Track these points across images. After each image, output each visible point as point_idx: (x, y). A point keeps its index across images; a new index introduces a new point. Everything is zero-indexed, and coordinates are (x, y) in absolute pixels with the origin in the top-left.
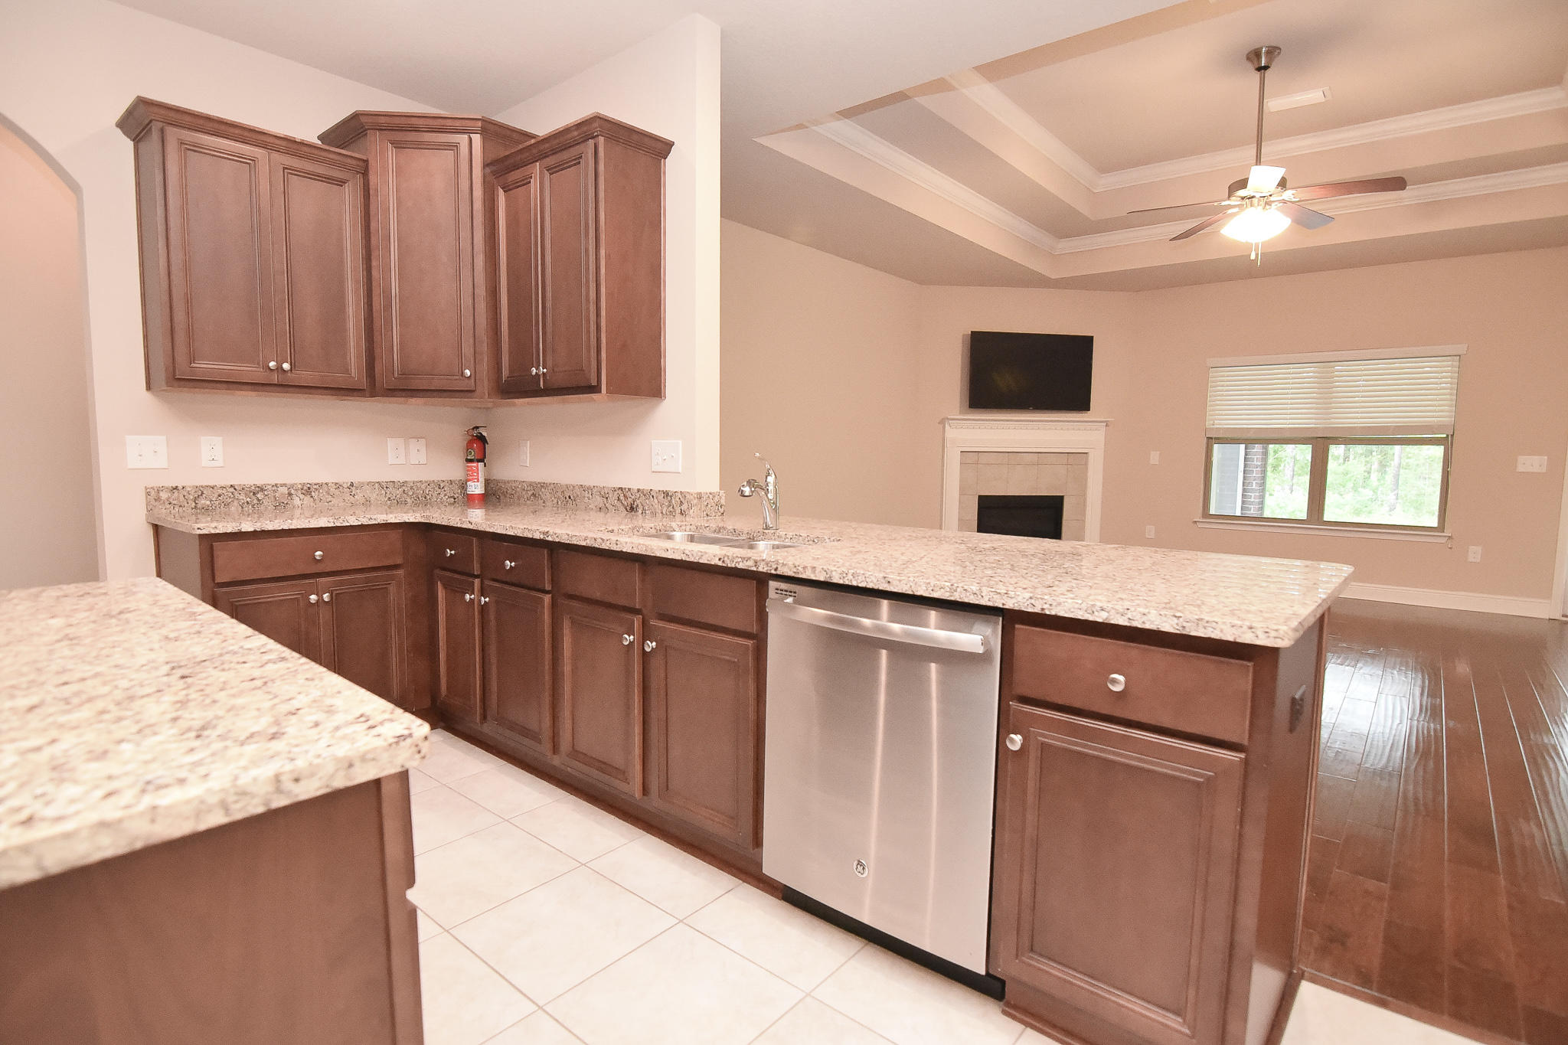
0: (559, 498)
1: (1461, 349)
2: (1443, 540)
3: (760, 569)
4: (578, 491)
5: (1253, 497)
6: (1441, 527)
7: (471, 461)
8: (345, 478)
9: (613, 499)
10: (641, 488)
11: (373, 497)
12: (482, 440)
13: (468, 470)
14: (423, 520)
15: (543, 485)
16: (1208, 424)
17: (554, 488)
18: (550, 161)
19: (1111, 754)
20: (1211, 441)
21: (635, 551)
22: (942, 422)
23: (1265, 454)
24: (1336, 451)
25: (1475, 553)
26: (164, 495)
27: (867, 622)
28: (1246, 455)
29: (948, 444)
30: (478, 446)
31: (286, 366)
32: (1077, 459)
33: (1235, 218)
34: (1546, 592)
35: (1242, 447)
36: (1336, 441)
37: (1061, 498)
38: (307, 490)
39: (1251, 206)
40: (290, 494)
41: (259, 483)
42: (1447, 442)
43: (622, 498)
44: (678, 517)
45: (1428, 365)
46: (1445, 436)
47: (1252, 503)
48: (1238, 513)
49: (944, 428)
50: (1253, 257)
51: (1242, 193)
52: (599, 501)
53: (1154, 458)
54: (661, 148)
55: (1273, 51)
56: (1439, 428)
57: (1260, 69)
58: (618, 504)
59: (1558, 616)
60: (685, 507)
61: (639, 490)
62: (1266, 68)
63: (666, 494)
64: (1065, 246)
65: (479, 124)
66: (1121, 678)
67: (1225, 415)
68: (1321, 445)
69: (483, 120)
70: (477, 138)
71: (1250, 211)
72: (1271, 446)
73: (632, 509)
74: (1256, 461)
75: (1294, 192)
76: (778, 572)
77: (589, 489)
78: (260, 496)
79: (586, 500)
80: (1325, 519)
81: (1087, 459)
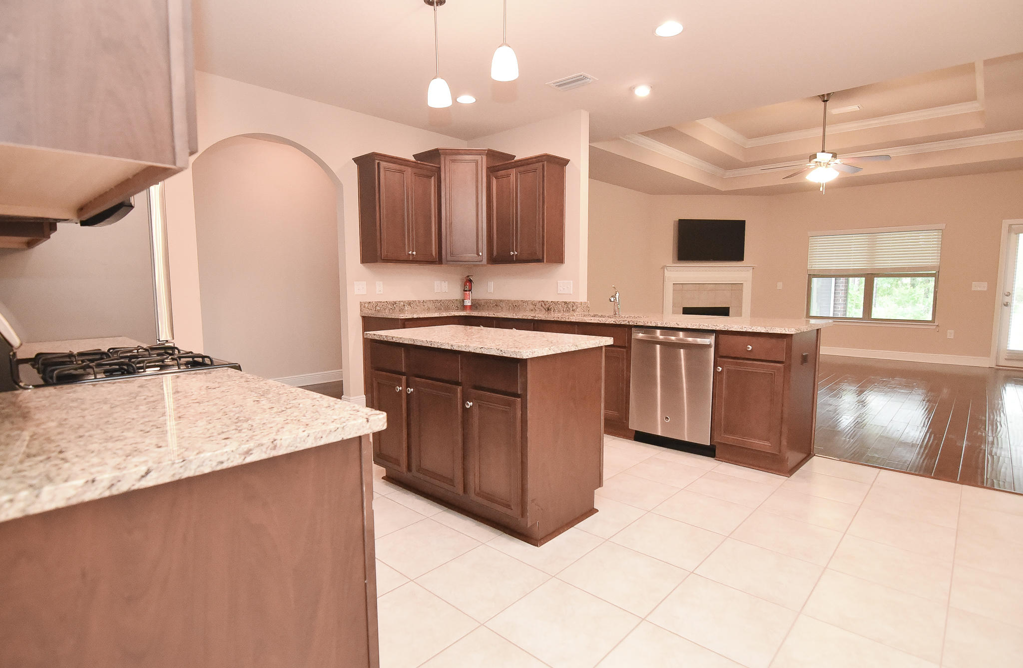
0: (510, 306)
1: (943, 226)
2: (934, 327)
3: (630, 324)
4: (520, 303)
5: (840, 307)
6: (933, 321)
7: (466, 291)
8: (422, 299)
9: (538, 305)
10: (554, 301)
11: (430, 306)
12: (470, 281)
13: (465, 295)
14: (467, 315)
15: (501, 301)
16: (809, 267)
17: (508, 302)
18: (521, 169)
19: (750, 369)
20: (811, 277)
21: (577, 321)
22: (663, 268)
23: (847, 282)
24: (878, 281)
25: (950, 334)
26: (366, 305)
27: (673, 338)
28: (835, 283)
29: (666, 279)
30: (468, 284)
31: (414, 253)
32: (737, 287)
33: (813, 171)
34: (987, 353)
35: (833, 279)
36: (879, 275)
37: (729, 308)
38: (409, 304)
39: (820, 166)
40: (404, 305)
41: (394, 300)
42: (936, 276)
43: (543, 305)
44: (571, 312)
45: (922, 235)
46: (935, 272)
47: (839, 311)
48: (831, 315)
49: (664, 271)
50: (821, 189)
51: (815, 160)
52: (532, 307)
53: (780, 285)
54: (564, 162)
55: (828, 95)
56: (932, 268)
57: (824, 101)
58: (542, 308)
59: (994, 366)
60: (574, 308)
61: (552, 302)
62: (827, 101)
63: (566, 303)
64: (730, 174)
65: (486, 152)
66: (751, 347)
67: (817, 263)
68: (870, 278)
69: (489, 150)
70: (484, 158)
71: (819, 168)
72: (851, 279)
73: (548, 309)
74: (842, 287)
75: (840, 160)
76: (637, 324)
77: (527, 302)
78: (395, 306)
79: (525, 306)
80: (872, 318)
81: (742, 287)
